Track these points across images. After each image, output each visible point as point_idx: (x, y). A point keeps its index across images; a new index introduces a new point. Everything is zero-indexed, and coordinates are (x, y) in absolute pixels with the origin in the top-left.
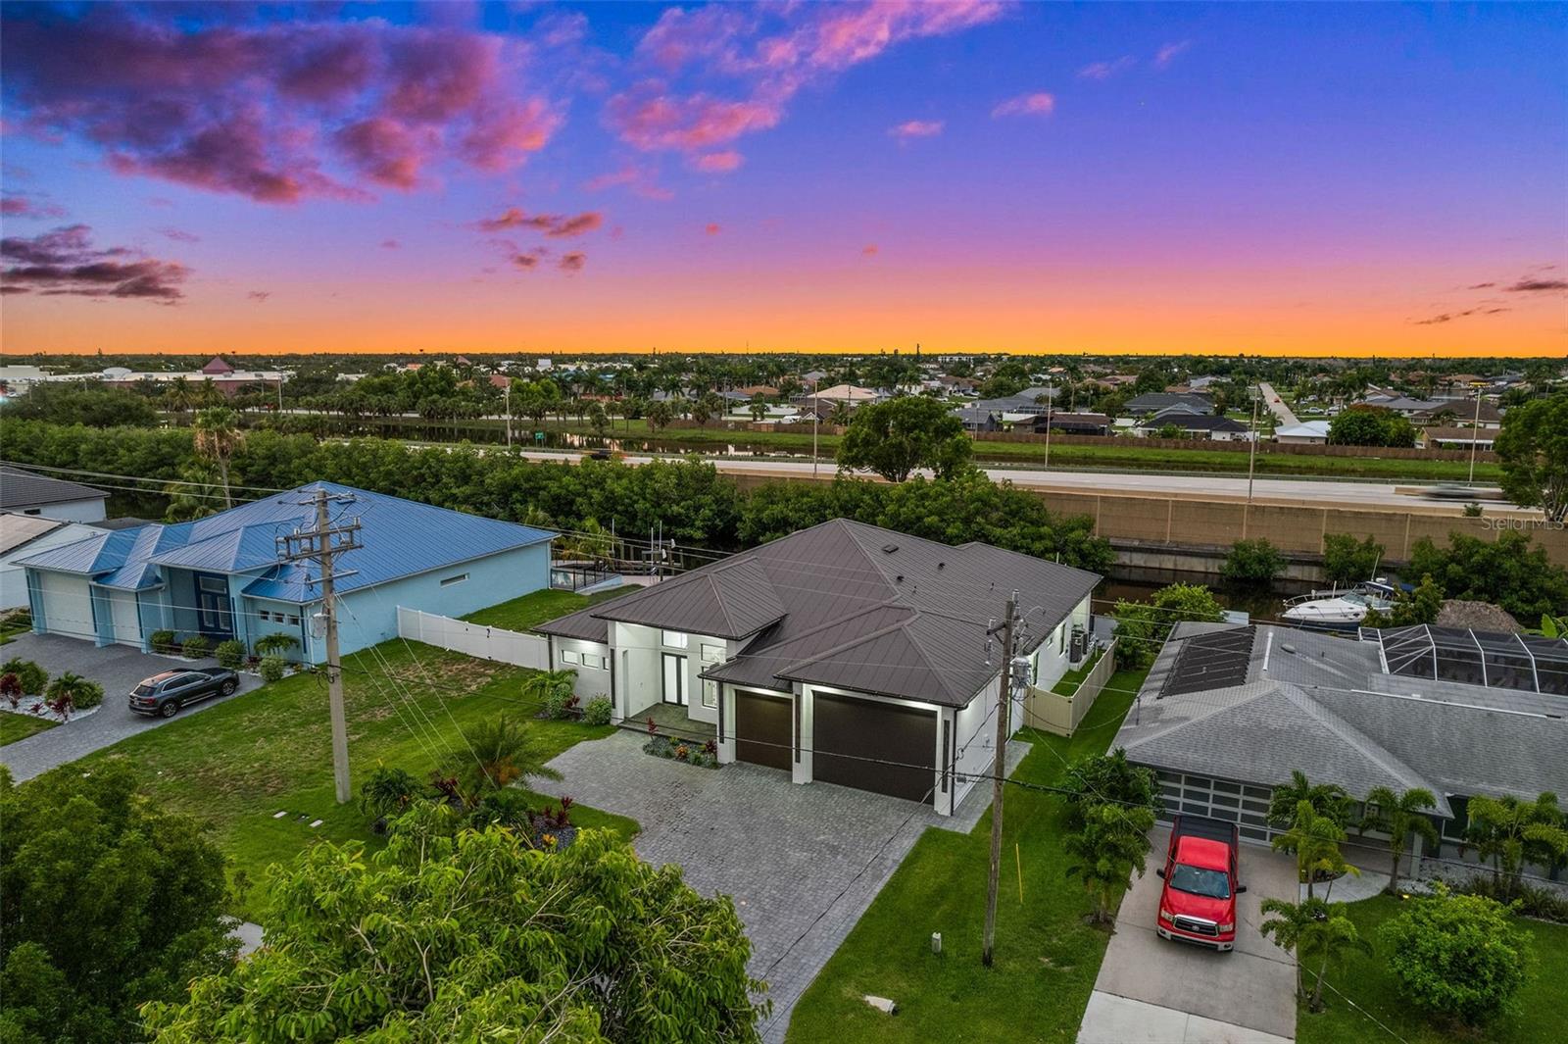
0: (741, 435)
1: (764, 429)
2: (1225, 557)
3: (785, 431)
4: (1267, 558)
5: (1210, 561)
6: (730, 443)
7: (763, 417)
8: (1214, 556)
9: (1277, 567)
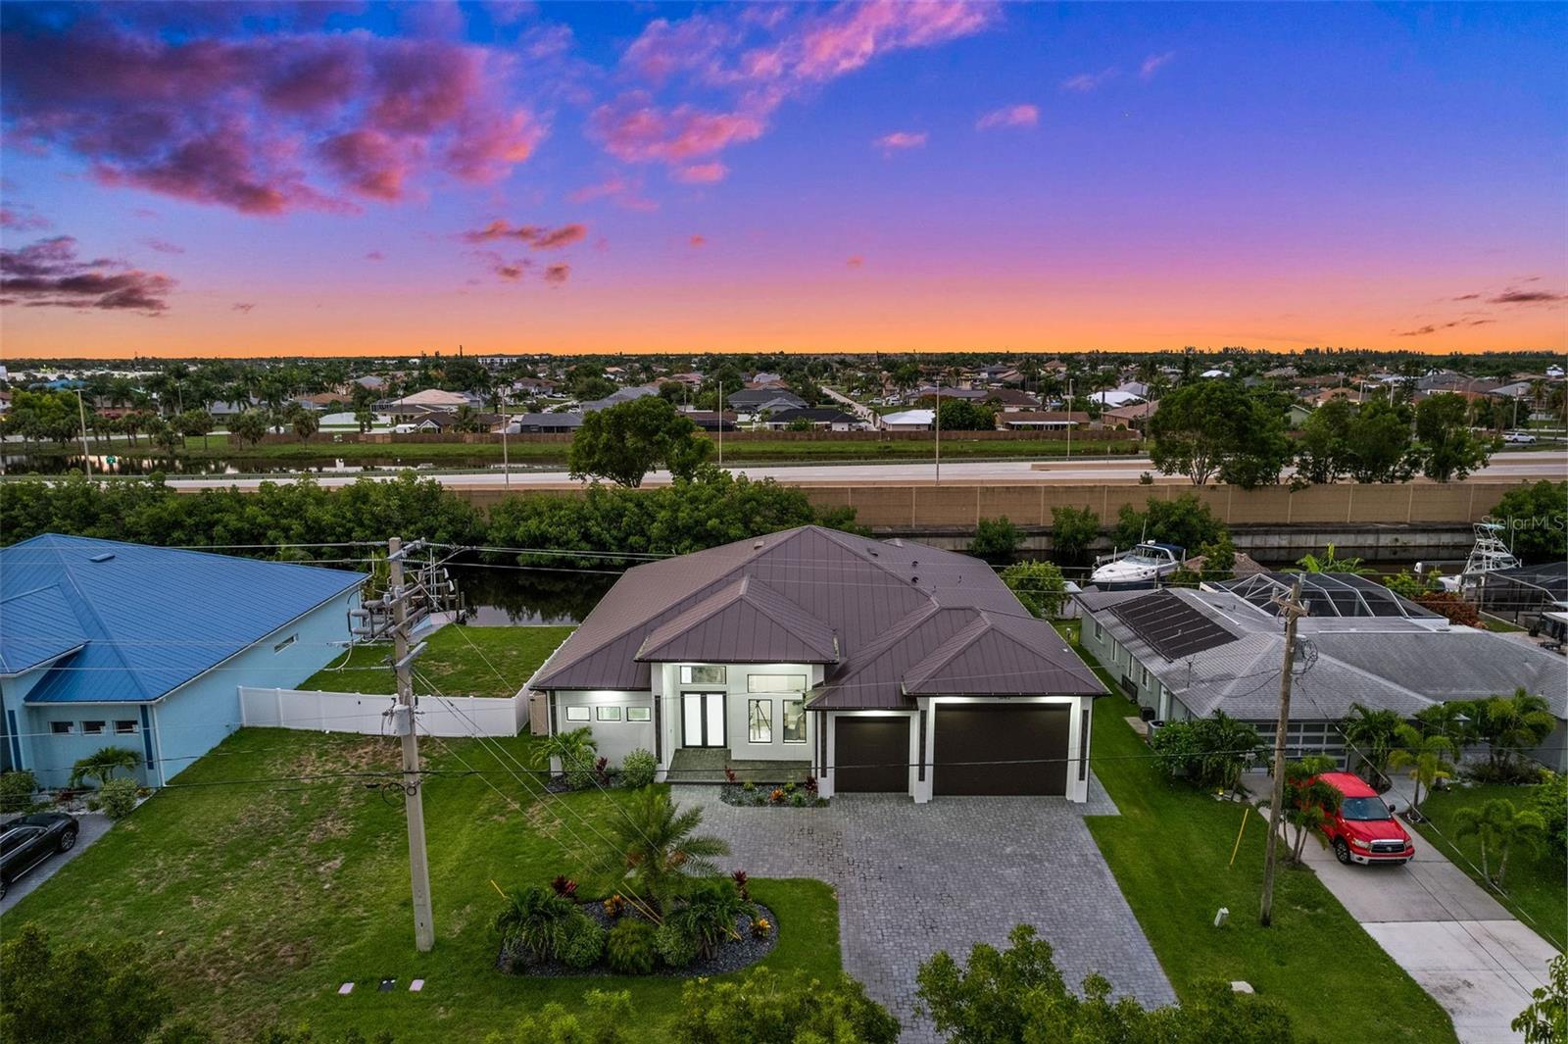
0: (352, 448)
1: (379, 440)
2: (971, 535)
3: (405, 441)
4: (1007, 534)
5: (958, 540)
6: (340, 457)
7: (370, 427)
8: (962, 535)
9: (1017, 540)
